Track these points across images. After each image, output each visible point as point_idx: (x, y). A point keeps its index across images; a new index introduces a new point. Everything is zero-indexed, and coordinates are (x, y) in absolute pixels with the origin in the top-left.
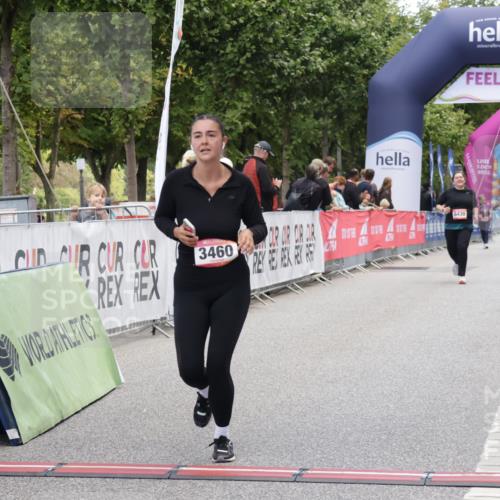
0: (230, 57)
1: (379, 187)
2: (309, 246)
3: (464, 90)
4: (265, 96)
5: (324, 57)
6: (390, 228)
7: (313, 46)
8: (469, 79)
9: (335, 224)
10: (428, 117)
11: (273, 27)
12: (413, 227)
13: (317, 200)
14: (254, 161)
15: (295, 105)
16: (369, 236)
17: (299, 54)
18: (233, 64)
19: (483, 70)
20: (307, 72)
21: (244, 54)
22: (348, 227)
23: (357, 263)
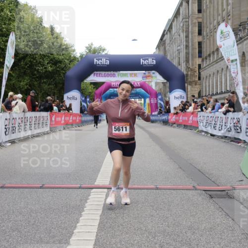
0: (23, 65)
1: (68, 106)
2: (46, 122)
3: (93, 78)
4: (33, 78)
5: (51, 67)
6: (71, 118)
7: (48, 63)
8: (94, 75)
9: (54, 116)
10: (82, 86)
11: (36, 57)
12: (78, 118)
13: (49, 109)
14: (30, 96)
15: (42, 81)
16: (65, 120)
17: (44, 65)
18: (23, 68)
19: (98, 72)
20: (46, 71)
21: (26, 65)
22: (58, 117)
23: (61, 128)
